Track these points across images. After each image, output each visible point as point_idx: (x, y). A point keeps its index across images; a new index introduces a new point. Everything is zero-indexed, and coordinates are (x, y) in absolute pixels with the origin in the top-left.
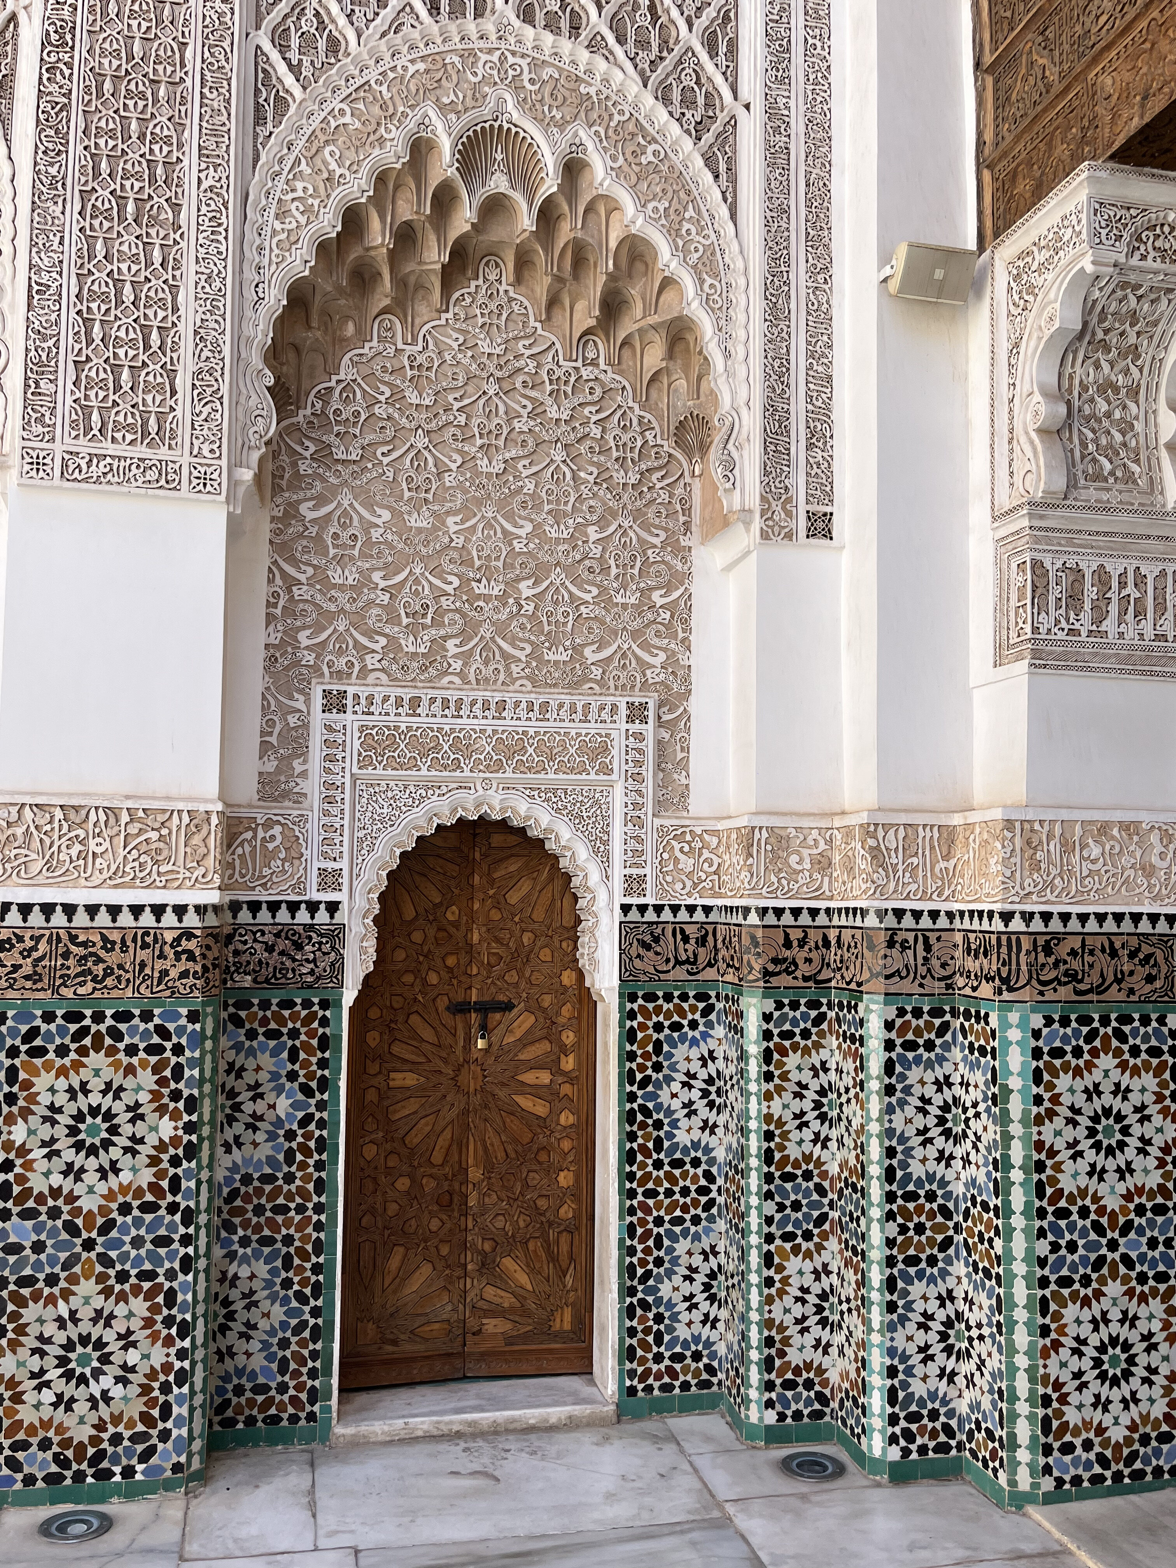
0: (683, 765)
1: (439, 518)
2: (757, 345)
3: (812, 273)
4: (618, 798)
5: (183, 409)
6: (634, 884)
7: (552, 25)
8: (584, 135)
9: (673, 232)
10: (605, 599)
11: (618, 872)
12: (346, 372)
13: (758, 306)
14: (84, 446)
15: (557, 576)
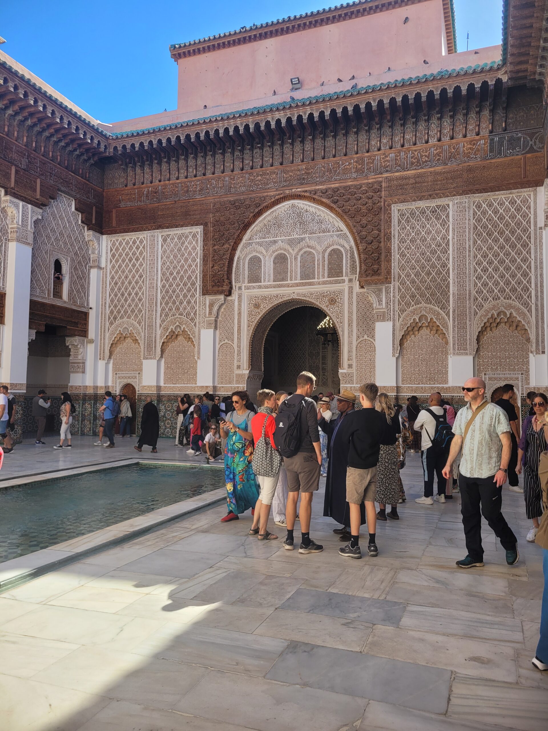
0: (529, 380)
1: (497, 353)
2: (535, 332)
3: (542, 323)
4: (520, 384)
5: (468, 347)
6: (522, 394)
7: (508, 299)
8: (512, 310)
9: (524, 319)
10: (518, 361)
11: (520, 392)
12: (485, 338)
13: (535, 327)
14: (459, 352)
15: (512, 359)
